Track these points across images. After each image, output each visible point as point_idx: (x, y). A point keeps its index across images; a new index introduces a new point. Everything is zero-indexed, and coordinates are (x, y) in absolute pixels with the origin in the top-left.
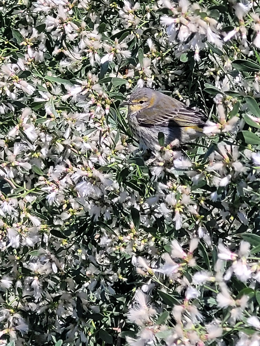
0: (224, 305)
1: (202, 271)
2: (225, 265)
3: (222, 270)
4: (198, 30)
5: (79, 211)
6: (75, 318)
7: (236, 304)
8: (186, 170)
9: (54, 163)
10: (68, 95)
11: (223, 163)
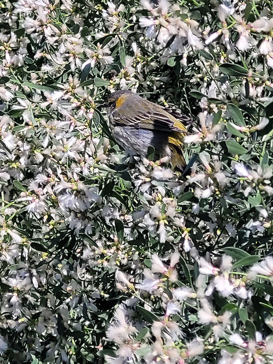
0: (205, 322)
1: (182, 287)
2: (206, 280)
3: (204, 286)
4: (178, 32)
5: (60, 223)
6: (55, 335)
7: (218, 321)
8: (167, 181)
9: (33, 173)
10: (47, 102)
11: (205, 173)
